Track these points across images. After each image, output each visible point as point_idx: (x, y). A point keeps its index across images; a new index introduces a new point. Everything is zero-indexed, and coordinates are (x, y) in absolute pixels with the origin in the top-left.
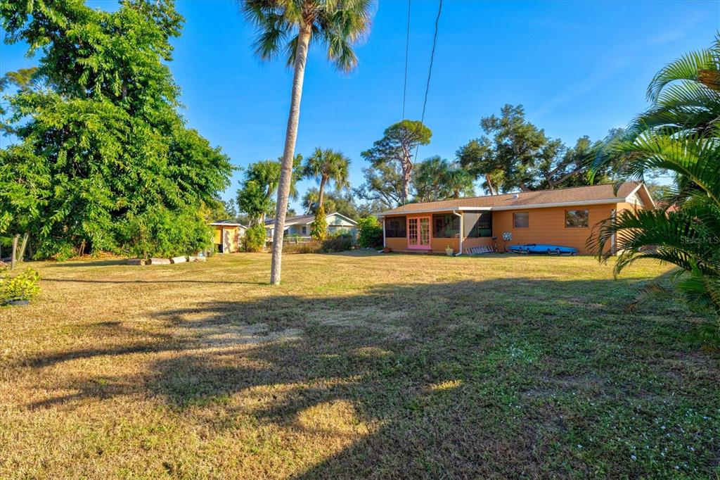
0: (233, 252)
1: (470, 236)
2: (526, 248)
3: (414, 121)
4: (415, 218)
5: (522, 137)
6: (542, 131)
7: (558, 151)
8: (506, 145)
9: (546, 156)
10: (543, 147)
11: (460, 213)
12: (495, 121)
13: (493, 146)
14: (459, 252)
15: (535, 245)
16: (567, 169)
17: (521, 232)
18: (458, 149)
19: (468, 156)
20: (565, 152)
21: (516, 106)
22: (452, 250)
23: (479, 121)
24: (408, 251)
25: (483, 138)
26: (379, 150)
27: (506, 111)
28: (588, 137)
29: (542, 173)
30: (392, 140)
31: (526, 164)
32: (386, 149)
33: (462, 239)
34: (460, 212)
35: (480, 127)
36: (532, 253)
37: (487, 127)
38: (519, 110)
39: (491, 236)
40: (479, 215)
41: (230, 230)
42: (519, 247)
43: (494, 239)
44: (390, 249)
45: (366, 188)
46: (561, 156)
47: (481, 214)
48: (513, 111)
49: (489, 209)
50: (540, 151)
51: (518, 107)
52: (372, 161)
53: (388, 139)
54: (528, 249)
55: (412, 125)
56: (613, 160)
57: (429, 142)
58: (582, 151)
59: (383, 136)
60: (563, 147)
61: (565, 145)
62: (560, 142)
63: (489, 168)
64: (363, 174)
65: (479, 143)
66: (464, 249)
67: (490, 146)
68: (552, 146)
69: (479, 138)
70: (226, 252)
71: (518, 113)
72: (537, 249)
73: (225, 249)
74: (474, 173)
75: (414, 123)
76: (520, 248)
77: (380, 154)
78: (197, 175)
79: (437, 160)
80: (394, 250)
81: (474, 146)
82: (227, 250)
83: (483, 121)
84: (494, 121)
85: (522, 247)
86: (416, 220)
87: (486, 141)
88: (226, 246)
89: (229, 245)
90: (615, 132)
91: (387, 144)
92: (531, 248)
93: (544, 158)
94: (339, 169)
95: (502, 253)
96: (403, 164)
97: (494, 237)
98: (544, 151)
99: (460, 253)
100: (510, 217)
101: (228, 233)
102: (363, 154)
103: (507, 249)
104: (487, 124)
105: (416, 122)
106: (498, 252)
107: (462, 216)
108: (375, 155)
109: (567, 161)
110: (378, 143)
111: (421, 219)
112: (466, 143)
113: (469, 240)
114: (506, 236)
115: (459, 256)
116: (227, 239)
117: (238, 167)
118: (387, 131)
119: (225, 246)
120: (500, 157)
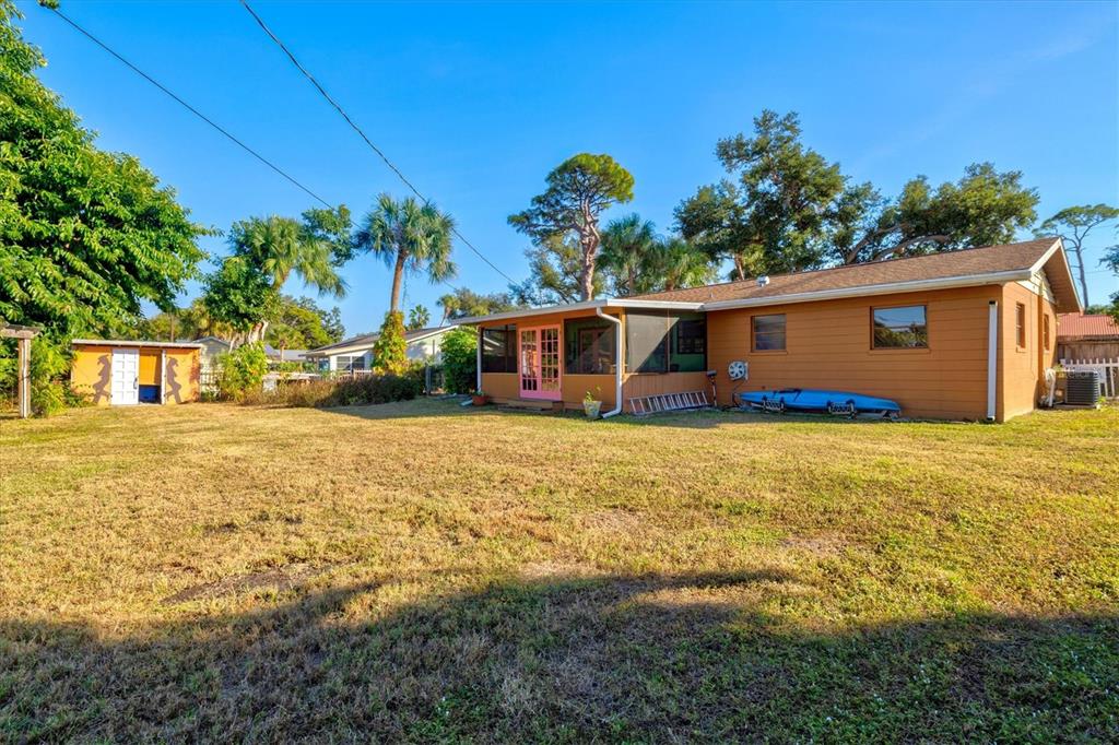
0: (186, 402)
1: (645, 369)
2: (778, 397)
3: (598, 155)
4: (531, 329)
5: (796, 176)
6: (837, 166)
7: (867, 205)
8: (765, 194)
9: (844, 217)
10: (838, 196)
11: (617, 316)
12: (743, 145)
13: (741, 198)
14: (615, 408)
15: (798, 391)
16: (884, 242)
17: (767, 358)
18: (678, 204)
19: (695, 219)
20: (881, 208)
21: (785, 115)
22: (597, 404)
23: (714, 148)
24: (519, 404)
25: (724, 184)
26: (544, 214)
27: (764, 123)
28: (925, 178)
29: (837, 251)
30: (567, 194)
31: (805, 229)
32: (557, 212)
33: (622, 377)
34: (616, 312)
35: (716, 157)
36: (791, 412)
37: (730, 158)
38: (790, 123)
39: (706, 369)
40: (671, 321)
41: (179, 357)
42: (762, 394)
43: (710, 376)
44: (486, 397)
45: (534, 285)
46: (872, 216)
47: (676, 320)
48: (777, 125)
49: (696, 306)
50: (833, 207)
51: (788, 117)
52: (533, 233)
53: (558, 192)
54: (782, 401)
55: (593, 161)
56: (975, 220)
57: (631, 197)
58: (913, 204)
59: (547, 186)
60: (875, 198)
61: (880, 194)
62: (870, 188)
63: (738, 241)
64: (528, 261)
65: (716, 192)
66: (626, 402)
67: (736, 197)
68: (854, 196)
69: (717, 183)
70: (167, 401)
71: (787, 129)
72: (803, 400)
73: (168, 395)
74: (712, 252)
75: (597, 160)
76: (765, 398)
77: (546, 221)
78: (104, 242)
79: (633, 223)
80: (496, 401)
81: (707, 199)
82: (172, 398)
83: (720, 145)
84: (740, 145)
85: (769, 395)
86: (534, 332)
87: (730, 188)
88: (170, 389)
89: (176, 387)
90: (978, 171)
91: (557, 202)
92: (790, 399)
93: (841, 220)
94: (428, 236)
95: (725, 409)
96: (583, 237)
97: (709, 373)
98: (839, 205)
99: (618, 411)
100: (744, 325)
101: (173, 362)
102: (512, 220)
103: (737, 399)
104: (730, 152)
105: (602, 156)
106: (718, 407)
107: (621, 323)
108: (535, 222)
109: (885, 225)
110: (539, 200)
111: (543, 332)
112: (694, 194)
113: (644, 379)
114: (737, 370)
115: (613, 419)
116: (172, 375)
117: (208, 228)
118: (551, 177)
119: (165, 388)
120: (756, 218)
